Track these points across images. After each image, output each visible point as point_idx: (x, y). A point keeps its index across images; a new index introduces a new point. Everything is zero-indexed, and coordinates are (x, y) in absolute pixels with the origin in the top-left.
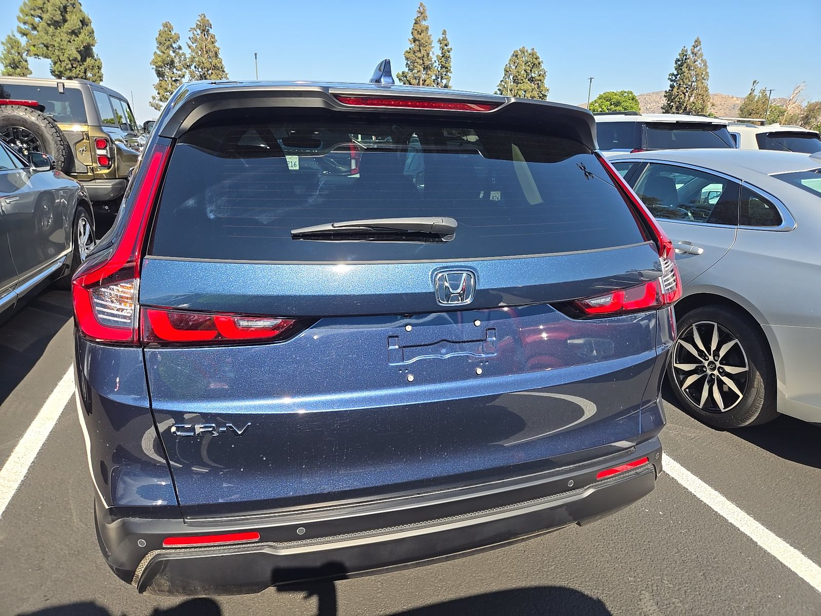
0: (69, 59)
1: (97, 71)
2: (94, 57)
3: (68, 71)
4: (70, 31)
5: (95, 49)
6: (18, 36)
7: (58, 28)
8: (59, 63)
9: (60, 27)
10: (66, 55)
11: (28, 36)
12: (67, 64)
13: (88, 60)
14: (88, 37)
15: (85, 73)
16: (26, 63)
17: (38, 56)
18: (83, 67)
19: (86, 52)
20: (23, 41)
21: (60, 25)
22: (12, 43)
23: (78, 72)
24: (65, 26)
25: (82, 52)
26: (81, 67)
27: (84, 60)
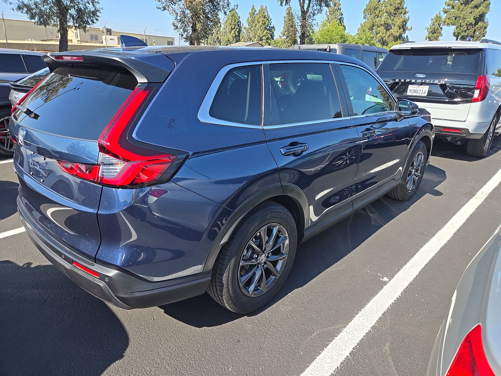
0: (467, 24)
1: (483, 30)
2: (484, 21)
3: (464, 32)
4: (474, 6)
5: (487, 16)
6: (442, 13)
7: (467, 5)
8: (460, 27)
9: (468, 5)
10: (466, 22)
11: (448, 13)
12: (464, 28)
13: (480, 23)
14: (484, 8)
15: (474, 32)
16: (441, 30)
17: (449, 24)
18: (474, 29)
19: (481, 18)
20: (444, 16)
21: (468, 3)
22: (438, 18)
23: (469, 32)
24: (472, 3)
25: (477, 19)
26: (472, 29)
27: (476, 23)
